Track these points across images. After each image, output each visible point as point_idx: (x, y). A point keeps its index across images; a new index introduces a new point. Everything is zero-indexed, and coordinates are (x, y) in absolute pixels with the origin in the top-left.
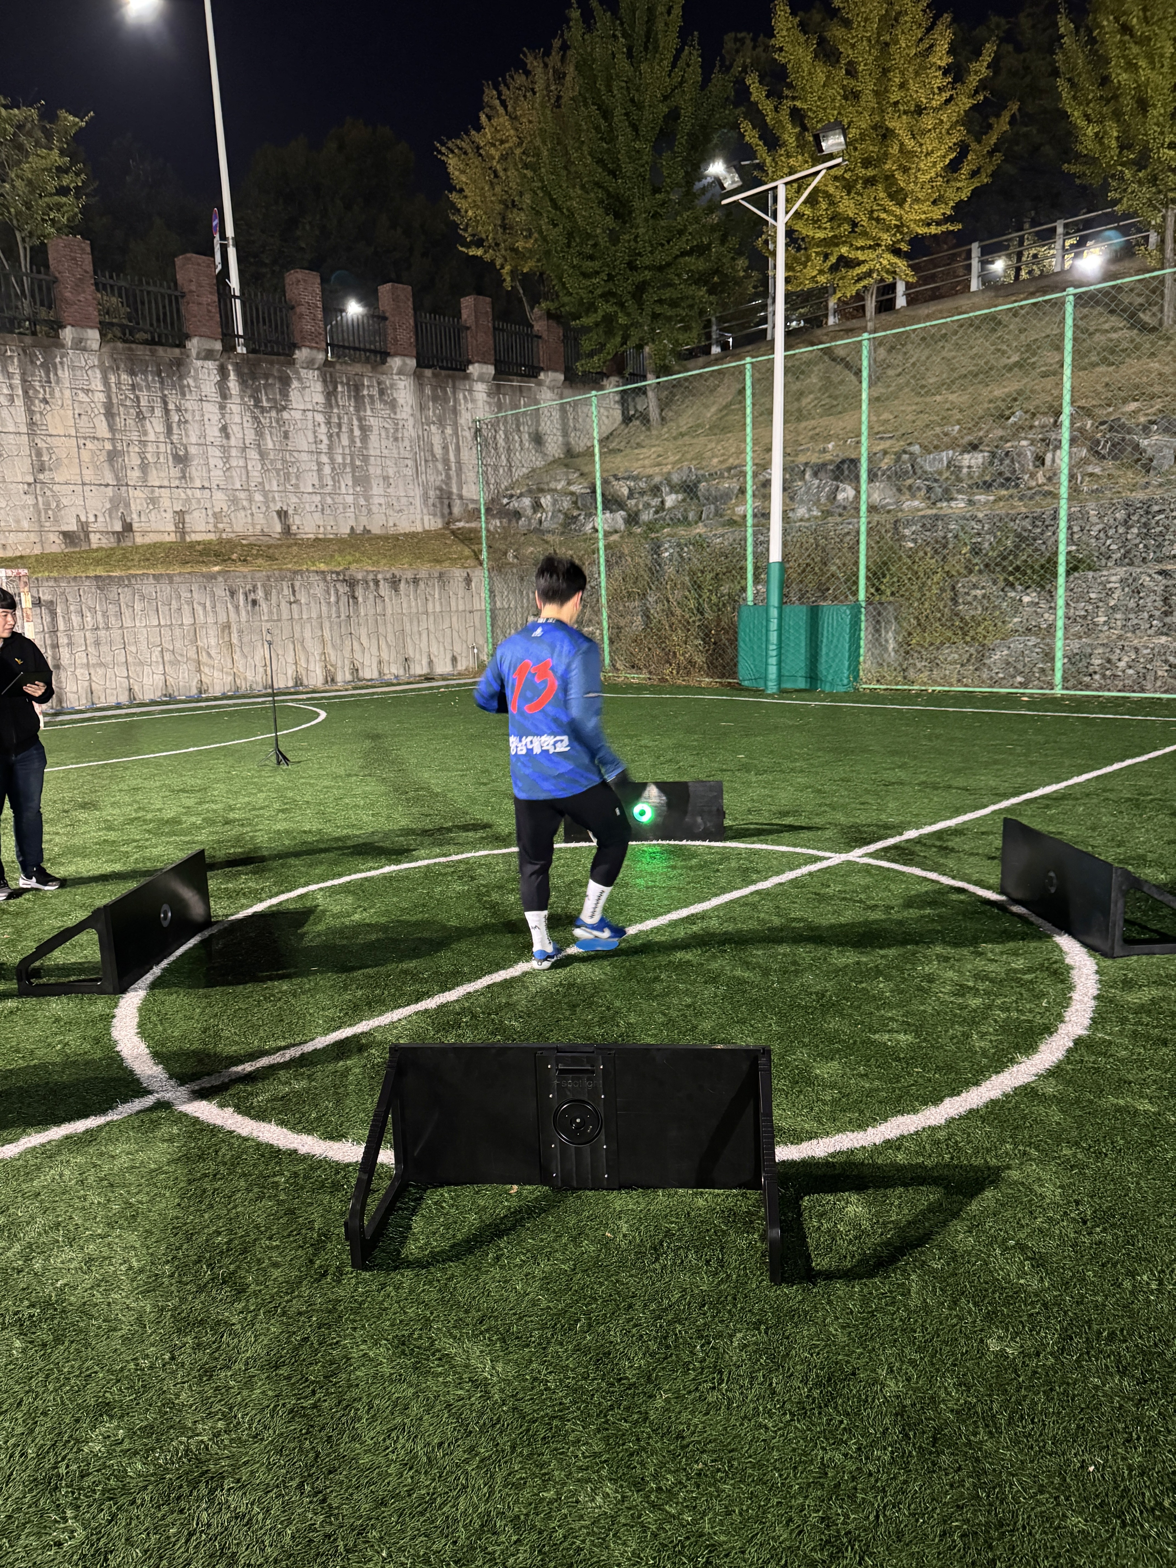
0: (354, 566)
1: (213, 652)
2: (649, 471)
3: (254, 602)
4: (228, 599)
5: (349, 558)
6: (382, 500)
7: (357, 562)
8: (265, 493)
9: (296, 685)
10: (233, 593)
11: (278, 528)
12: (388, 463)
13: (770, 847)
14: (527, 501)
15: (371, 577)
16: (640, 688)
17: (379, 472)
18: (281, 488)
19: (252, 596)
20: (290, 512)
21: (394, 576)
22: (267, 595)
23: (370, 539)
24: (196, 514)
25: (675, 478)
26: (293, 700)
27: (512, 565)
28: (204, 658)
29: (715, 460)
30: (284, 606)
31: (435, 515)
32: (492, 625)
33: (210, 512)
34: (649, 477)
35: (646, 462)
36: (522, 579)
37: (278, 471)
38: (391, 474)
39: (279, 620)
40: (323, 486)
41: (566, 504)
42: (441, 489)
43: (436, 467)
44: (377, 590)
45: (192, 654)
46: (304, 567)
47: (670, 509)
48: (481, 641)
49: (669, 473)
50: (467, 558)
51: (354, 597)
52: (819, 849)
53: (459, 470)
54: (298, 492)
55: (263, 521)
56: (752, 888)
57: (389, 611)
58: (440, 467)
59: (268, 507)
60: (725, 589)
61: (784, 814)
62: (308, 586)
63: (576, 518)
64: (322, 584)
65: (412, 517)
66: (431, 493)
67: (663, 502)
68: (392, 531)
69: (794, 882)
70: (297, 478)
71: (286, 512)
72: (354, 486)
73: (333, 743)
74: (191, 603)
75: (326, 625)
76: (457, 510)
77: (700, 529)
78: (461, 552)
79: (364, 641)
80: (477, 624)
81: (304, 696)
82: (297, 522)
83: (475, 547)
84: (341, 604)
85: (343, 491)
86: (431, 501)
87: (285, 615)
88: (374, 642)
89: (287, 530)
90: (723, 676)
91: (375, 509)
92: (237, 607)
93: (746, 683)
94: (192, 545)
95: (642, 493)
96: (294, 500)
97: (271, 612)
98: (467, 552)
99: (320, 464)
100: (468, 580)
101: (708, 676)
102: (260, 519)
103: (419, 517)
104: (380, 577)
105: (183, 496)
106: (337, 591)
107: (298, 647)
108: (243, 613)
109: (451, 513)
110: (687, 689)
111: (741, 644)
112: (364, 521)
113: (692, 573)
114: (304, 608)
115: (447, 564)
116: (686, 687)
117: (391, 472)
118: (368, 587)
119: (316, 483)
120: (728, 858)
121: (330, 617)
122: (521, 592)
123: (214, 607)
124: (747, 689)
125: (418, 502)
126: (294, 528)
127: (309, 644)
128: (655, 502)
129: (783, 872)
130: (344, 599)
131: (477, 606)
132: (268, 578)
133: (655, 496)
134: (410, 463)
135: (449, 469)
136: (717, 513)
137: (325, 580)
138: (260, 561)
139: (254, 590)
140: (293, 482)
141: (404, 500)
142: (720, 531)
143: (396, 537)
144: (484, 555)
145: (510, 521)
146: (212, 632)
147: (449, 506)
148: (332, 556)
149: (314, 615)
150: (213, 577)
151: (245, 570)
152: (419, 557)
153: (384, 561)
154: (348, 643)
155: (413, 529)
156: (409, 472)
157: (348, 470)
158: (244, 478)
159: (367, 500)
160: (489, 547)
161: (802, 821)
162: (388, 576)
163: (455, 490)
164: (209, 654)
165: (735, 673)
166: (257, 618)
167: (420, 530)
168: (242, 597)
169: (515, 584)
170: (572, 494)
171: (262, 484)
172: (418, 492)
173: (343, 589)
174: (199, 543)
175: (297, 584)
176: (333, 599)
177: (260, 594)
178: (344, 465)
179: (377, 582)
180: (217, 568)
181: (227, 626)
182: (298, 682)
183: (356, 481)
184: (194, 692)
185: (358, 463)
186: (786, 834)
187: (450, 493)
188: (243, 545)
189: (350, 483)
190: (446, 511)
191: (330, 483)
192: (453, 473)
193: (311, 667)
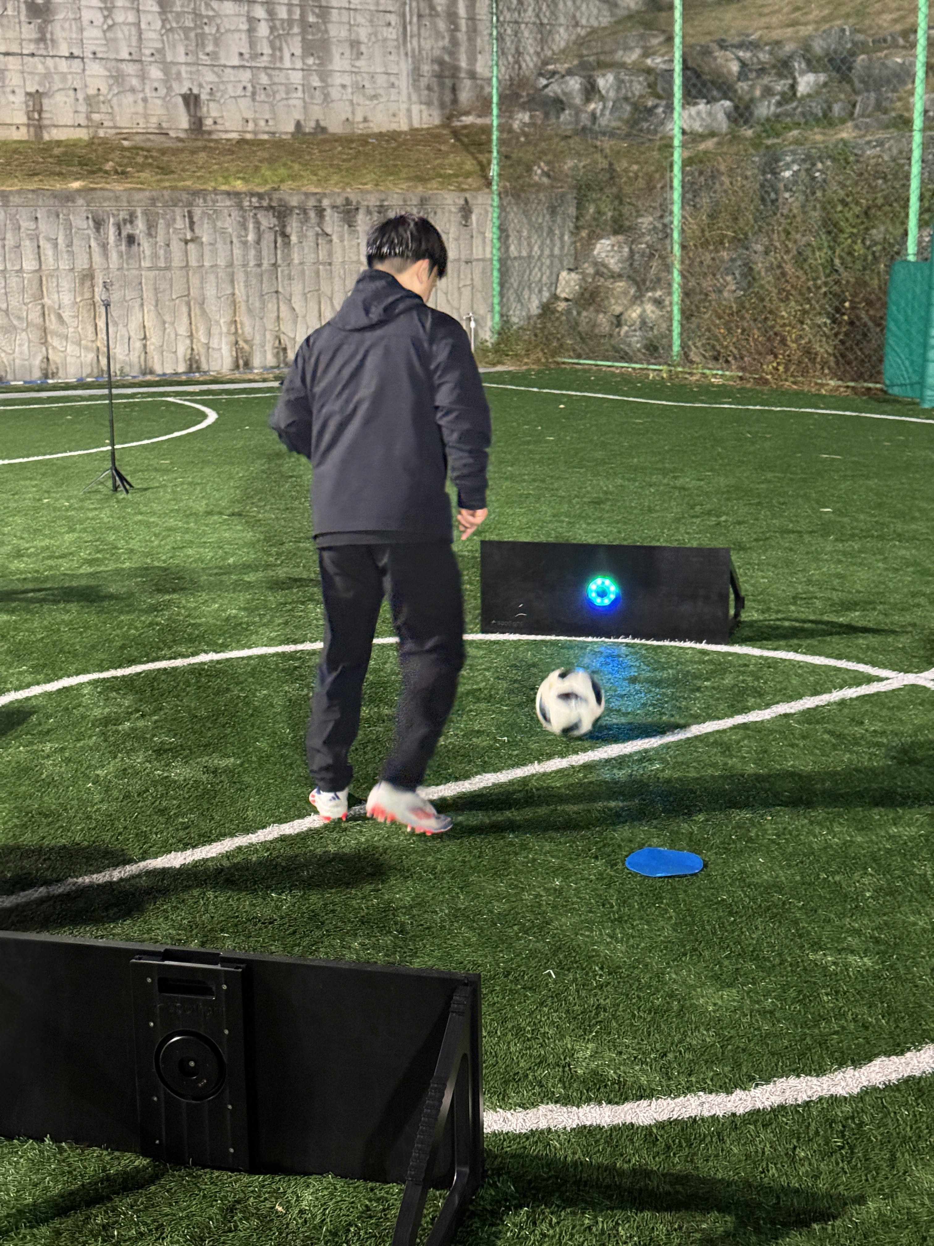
0: (287, 186)
1: (66, 315)
2: (776, 34)
3: (131, 240)
4: (91, 232)
5: (282, 171)
6: (347, 80)
7: (293, 178)
8: (166, 66)
9: (190, 370)
10: (99, 224)
11: (184, 122)
12: (360, 19)
13: (799, 657)
14: (575, 84)
15: (312, 202)
16: (722, 393)
17: (344, 34)
18: (190, 59)
19: (127, 229)
20: (204, 97)
21: (348, 202)
22: (151, 227)
23: (324, 141)
24: (59, 98)
25: (818, 46)
26: (177, 394)
27: (539, 187)
28: (52, 323)
29: (888, 17)
30: (176, 246)
31: (429, 104)
32: (502, 285)
33: (81, 95)
34: (778, 43)
35: (774, 20)
36: (553, 211)
37: (186, 30)
38: (363, 37)
39: (167, 268)
40: (256, 56)
41: (638, 87)
42: (441, 62)
43: (435, 27)
44: (320, 224)
45: (34, 316)
46: (210, 186)
47: (803, 97)
48: (482, 310)
49: (810, 37)
50: (468, 175)
51: (285, 236)
52: (874, 664)
53: (473, 31)
54: (217, 66)
55: (160, 111)
56: (739, 719)
57: (338, 258)
58: (442, 25)
59: (169, 89)
60: (877, 234)
61: (848, 606)
62: (214, 216)
63: (650, 111)
64: (235, 213)
65: (393, 107)
66: (426, 68)
67: (793, 87)
68: (360, 128)
69: (808, 715)
70: (217, 42)
71: (197, 97)
72: (303, 57)
73: (205, 463)
74: (35, 237)
75: (240, 277)
76: (465, 96)
77: (847, 133)
78: (460, 165)
79: (297, 303)
80: (478, 282)
81: (197, 388)
82: (214, 114)
83: (482, 158)
84: (264, 244)
85: (287, 64)
86: (424, 82)
87: (177, 260)
88: (313, 305)
89: (197, 125)
90: (859, 377)
91: (335, 93)
92: (104, 246)
93: (896, 391)
94: (47, 148)
95: (762, 71)
96: (209, 77)
97: (155, 256)
98: (469, 165)
99: (252, 21)
100: (466, 211)
101: (834, 376)
102: (157, 108)
103: (404, 106)
104: (326, 203)
105: (41, 69)
106: (258, 224)
107: (196, 311)
108: (114, 256)
109: (455, 101)
110: (799, 398)
111: (892, 325)
112: (316, 112)
113: (827, 206)
114: (207, 249)
115: (434, 184)
116: (797, 393)
117: (363, 33)
118: (307, 219)
119: (246, 50)
120: (725, 671)
121: (245, 265)
122: (551, 231)
123: (70, 245)
124: (895, 401)
125: (404, 83)
126: (209, 122)
127: (212, 306)
128: (781, 86)
129: (800, 696)
130: (268, 237)
131: (477, 253)
132: (153, 201)
133: (780, 76)
134: (393, 19)
135: (457, 29)
136: (879, 106)
137: (240, 207)
138: (145, 175)
139: (131, 219)
140: (210, 48)
141: (381, 80)
142: (881, 135)
143: (364, 140)
144: (494, 170)
145: (547, 115)
146: (66, 284)
147: (454, 89)
148: (257, 169)
149: (221, 262)
150: (69, 197)
151: (118, 187)
152: (391, 171)
153: (336, 178)
154: (271, 306)
155: (394, 127)
156: (392, 34)
157: (296, 30)
158: (134, 43)
159: (322, 80)
160: (505, 157)
161: (871, 619)
162: (340, 201)
163: (463, 64)
164: (60, 317)
165: (879, 373)
166: (134, 264)
167: (405, 127)
168: (112, 231)
169: (544, 219)
170: (649, 71)
171: (161, 51)
172: (404, 67)
173: (267, 221)
174: (59, 143)
175: (197, 212)
176: (251, 237)
177: (140, 225)
178: (290, 22)
179: (320, 212)
180: (76, 185)
181: (88, 276)
182: (193, 365)
183: (309, 49)
184: (36, 375)
185: (311, 19)
186: (835, 639)
187: (456, 69)
188: (124, 149)
189: (298, 52)
190: (448, 98)
191: (267, 51)
192: (462, 36)
193: (214, 344)
